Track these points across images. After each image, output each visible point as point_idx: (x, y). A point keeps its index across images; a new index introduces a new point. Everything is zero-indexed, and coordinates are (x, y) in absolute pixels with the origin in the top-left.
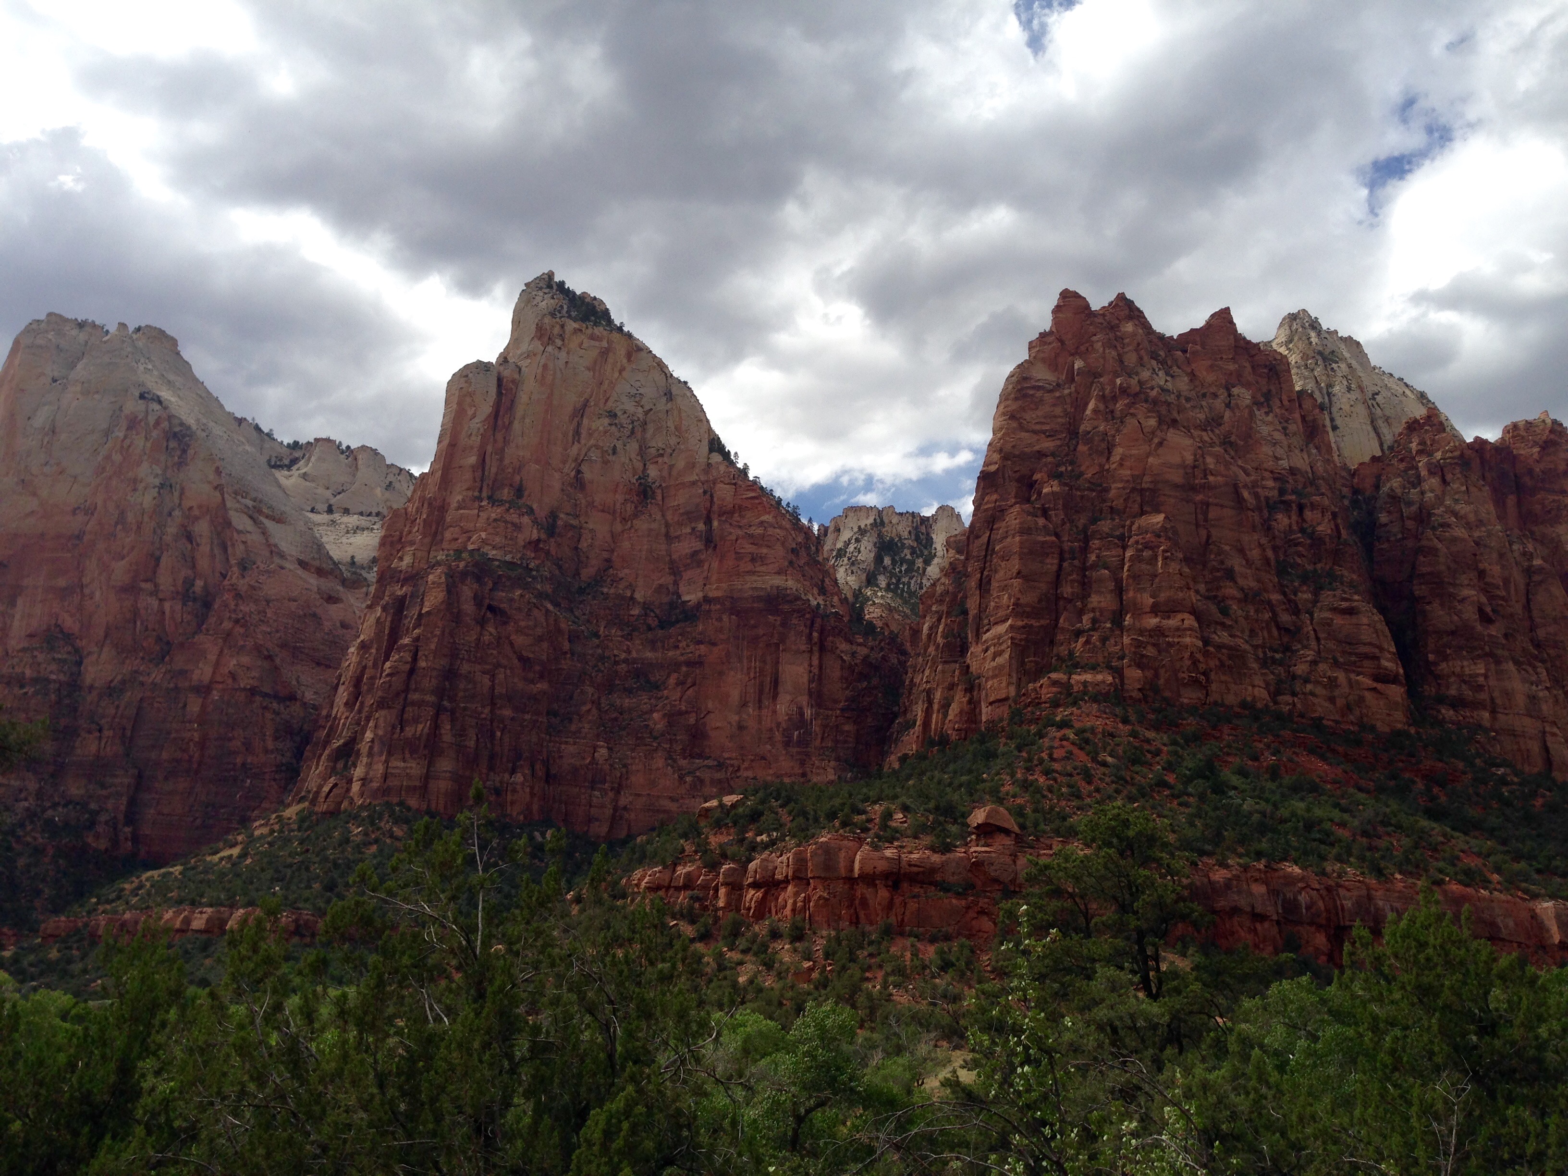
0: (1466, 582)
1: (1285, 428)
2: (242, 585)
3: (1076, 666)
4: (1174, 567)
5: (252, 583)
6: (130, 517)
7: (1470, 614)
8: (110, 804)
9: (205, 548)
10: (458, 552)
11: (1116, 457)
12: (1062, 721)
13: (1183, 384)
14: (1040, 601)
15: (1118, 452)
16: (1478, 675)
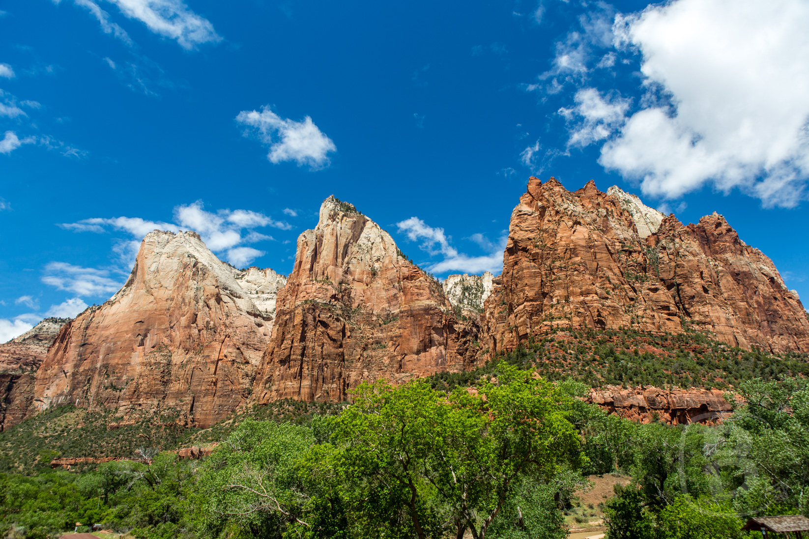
0: (696, 276)
1: (620, 224)
2: (227, 322)
3: (553, 318)
4: (587, 276)
5: (231, 321)
6: (187, 301)
7: (699, 289)
8: (184, 407)
9: (213, 310)
10: (306, 302)
11: (558, 237)
12: (551, 339)
13: (579, 209)
14: (536, 295)
15: (559, 236)
16: (705, 312)
